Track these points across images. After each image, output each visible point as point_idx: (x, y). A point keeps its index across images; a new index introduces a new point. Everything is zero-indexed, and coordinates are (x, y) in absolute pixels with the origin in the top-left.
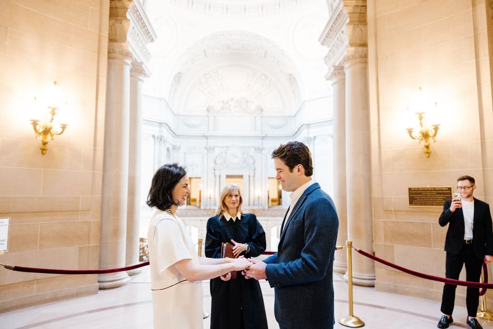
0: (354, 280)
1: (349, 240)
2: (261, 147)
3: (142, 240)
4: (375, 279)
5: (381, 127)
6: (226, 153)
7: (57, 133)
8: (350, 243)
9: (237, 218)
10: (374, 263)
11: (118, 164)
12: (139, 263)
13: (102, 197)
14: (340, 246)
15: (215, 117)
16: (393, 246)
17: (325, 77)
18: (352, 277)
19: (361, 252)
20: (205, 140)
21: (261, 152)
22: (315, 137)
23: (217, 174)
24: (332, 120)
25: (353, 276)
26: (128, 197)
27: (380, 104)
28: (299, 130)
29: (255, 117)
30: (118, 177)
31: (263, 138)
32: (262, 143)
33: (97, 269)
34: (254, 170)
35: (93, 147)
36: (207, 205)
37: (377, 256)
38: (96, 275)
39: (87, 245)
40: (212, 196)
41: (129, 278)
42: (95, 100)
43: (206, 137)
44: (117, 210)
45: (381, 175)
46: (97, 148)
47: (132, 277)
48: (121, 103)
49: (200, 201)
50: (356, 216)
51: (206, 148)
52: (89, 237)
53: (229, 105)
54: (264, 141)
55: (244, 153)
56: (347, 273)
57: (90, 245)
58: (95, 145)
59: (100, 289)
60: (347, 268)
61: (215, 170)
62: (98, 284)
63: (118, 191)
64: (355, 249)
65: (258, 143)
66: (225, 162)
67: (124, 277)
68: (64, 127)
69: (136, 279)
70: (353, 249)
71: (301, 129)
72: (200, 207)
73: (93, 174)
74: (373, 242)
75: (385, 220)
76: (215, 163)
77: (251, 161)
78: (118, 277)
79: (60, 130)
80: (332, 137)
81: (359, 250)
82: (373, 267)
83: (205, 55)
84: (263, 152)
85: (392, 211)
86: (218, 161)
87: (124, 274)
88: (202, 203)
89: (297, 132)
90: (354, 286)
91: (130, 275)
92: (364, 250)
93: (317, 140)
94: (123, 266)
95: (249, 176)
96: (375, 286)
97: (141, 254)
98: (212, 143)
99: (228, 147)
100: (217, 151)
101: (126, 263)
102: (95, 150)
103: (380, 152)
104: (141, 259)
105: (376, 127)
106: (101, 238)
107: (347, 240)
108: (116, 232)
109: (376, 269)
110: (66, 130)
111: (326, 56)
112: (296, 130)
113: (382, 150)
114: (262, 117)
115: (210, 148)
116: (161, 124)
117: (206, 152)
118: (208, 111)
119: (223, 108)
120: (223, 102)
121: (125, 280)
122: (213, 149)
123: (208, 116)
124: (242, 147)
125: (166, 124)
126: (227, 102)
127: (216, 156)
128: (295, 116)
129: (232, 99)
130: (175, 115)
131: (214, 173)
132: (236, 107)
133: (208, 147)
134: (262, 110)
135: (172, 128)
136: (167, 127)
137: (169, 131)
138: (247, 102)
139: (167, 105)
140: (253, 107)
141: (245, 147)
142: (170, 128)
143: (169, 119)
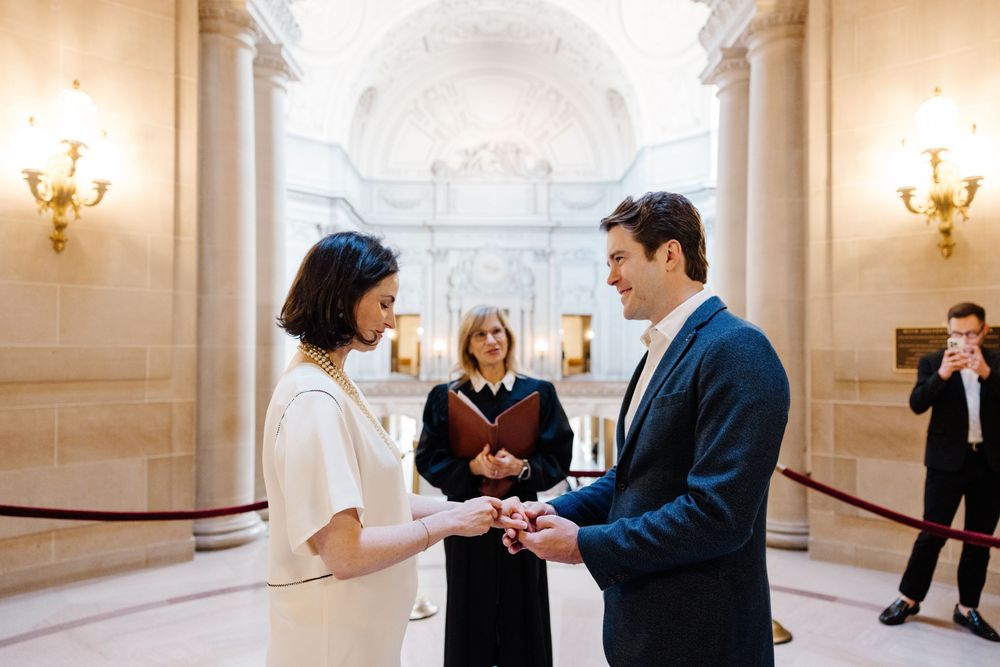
2: (548, 250)
4: (807, 534)
5: (835, 187)
6: (472, 263)
7: (88, 202)
9: (503, 386)
10: (805, 495)
11: (232, 276)
13: (199, 351)
15: (448, 184)
16: (853, 462)
17: (700, 77)
19: (787, 473)
20: (427, 236)
21: (547, 260)
23: (455, 305)
26: (258, 350)
27: (835, 133)
29: (535, 185)
30: (233, 305)
31: (552, 229)
32: (550, 241)
33: (190, 509)
34: (533, 298)
35: (171, 237)
36: (433, 372)
37: (816, 478)
38: (189, 524)
39: (166, 455)
40: (444, 354)
41: (263, 526)
42: (172, 128)
43: (431, 229)
44: (232, 379)
45: (830, 300)
46: (183, 239)
48: (233, 137)
49: (418, 364)
51: (430, 252)
52: (170, 437)
53: (479, 160)
54: (555, 237)
55: (510, 263)
57: (175, 454)
58: (177, 231)
59: (200, 549)
61: (449, 298)
62: (193, 539)
63: (233, 336)
65: (540, 241)
66: (470, 280)
67: (252, 523)
68: (102, 189)
72: (417, 377)
73: (175, 298)
74: (805, 450)
75: (838, 402)
76: (450, 284)
77: (526, 280)
78: (233, 524)
79: (94, 195)
81: (783, 468)
82: (805, 506)
83: (427, 49)
84: (552, 260)
85: (853, 381)
86: (457, 280)
87: (252, 517)
88: (423, 368)
94: (250, 500)
95: (522, 312)
96: (810, 548)
98: (442, 240)
99: (476, 250)
100: (454, 259)
101: (256, 494)
102: (177, 243)
103: (830, 247)
105: (823, 188)
106: (199, 441)
108: (232, 426)
109: (811, 511)
110: (107, 196)
111: (703, 29)
113: (836, 241)
114: (550, 184)
115: (439, 252)
116: (333, 201)
117: (430, 260)
118: (434, 171)
119: (465, 166)
120: (466, 152)
121: (254, 531)
122: (446, 253)
123: (434, 184)
124: (507, 250)
125: (344, 200)
126: (475, 153)
127: (452, 271)
128: (621, 182)
129: (485, 146)
130: (363, 180)
131: (449, 306)
132: (493, 162)
133: (434, 250)
134: (550, 170)
135: (357, 210)
136: (348, 208)
137: (352, 215)
138: (518, 151)
139: (346, 158)
140: (530, 162)
141: (514, 250)
142: (352, 209)
143: (351, 190)
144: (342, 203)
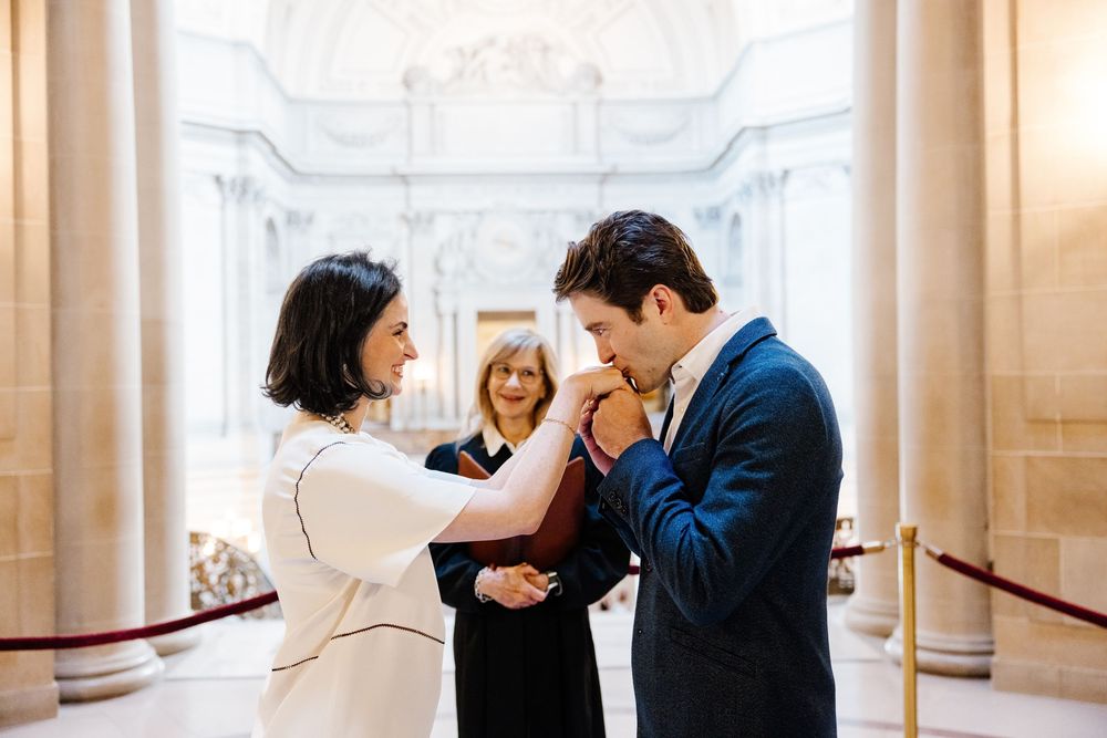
0: (923, 657)
1: (906, 520)
3: (195, 538)
4: (991, 653)
5: (1023, 129)
6: (474, 235)
8: (910, 534)
10: (988, 596)
11: (103, 278)
12: (188, 613)
13: (55, 394)
14: (876, 544)
15: (432, 106)
16: (1056, 542)
18: (915, 647)
19: (946, 560)
20: (397, 191)
22: (786, 173)
23: (446, 306)
24: (847, 110)
25: (919, 642)
26: (144, 391)
27: (1021, 47)
28: (730, 146)
29: (575, 105)
30: (105, 322)
31: (604, 178)
32: (601, 197)
33: (49, 633)
35: (11, 221)
36: (412, 416)
37: (1001, 571)
38: (48, 654)
39: (12, 557)
40: (431, 385)
41: (160, 664)
42: (8, 53)
43: (404, 179)
44: (106, 436)
45: (1018, 300)
46: (27, 222)
47: (170, 659)
48: (100, 59)
50: (931, 441)
51: (405, 218)
52: (16, 529)
53: (482, 65)
54: (608, 190)
55: (537, 235)
56: (899, 633)
57: (24, 556)
58: (18, 211)
59: (67, 700)
60: (897, 616)
61: (436, 293)
62: (55, 684)
63: (106, 370)
64: (929, 553)
65: (588, 196)
66: (471, 264)
67: (141, 660)
69: (184, 666)
70: (919, 553)
71: (737, 145)
72: (387, 424)
73: (18, 313)
74: (986, 527)
75: (1031, 453)
76: (438, 270)
78: (115, 661)
80: (847, 169)
81: (939, 552)
82: (988, 610)
85: (1053, 422)
86: (449, 264)
87: (140, 649)
88: (395, 410)
89: (720, 158)
90: (921, 678)
91: (163, 653)
92: (958, 554)
93: (794, 183)
94: (139, 622)
95: (558, 316)
96: (994, 673)
97: (197, 586)
98: (422, 198)
99: (480, 213)
100: (443, 229)
101: (148, 615)
102: (18, 230)
103: (1016, 219)
104: (195, 600)
105: (1005, 130)
106: (58, 533)
107: (898, 520)
108: (108, 511)
109: (997, 618)
112: (721, 148)
113: (1025, 211)
114: (599, 103)
115: (418, 217)
116: (241, 136)
117: (404, 230)
118: (407, 84)
119: (460, 74)
120: (461, 51)
121: (146, 672)
122: (431, 220)
123: (407, 104)
124: (530, 212)
125: (260, 134)
126: (475, 54)
127: (442, 247)
128: (715, 98)
129: (491, 42)
130: (290, 101)
131: (437, 307)
132: (505, 68)
133: (411, 215)
134: (599, 80)
135: (282, 151)
136: (266, 148)
137: (274, 159)
138: (546, 49)
139: (262, 64)
140: (566, 67)
141: (543, 212)
142: (274, 150)
143: (269, 115)
144: (255, 139)
